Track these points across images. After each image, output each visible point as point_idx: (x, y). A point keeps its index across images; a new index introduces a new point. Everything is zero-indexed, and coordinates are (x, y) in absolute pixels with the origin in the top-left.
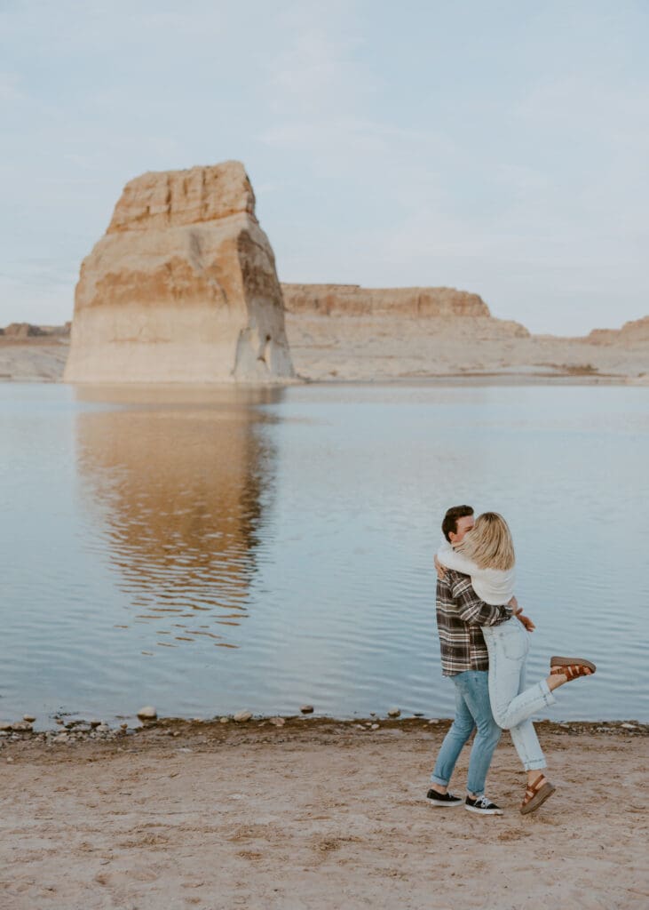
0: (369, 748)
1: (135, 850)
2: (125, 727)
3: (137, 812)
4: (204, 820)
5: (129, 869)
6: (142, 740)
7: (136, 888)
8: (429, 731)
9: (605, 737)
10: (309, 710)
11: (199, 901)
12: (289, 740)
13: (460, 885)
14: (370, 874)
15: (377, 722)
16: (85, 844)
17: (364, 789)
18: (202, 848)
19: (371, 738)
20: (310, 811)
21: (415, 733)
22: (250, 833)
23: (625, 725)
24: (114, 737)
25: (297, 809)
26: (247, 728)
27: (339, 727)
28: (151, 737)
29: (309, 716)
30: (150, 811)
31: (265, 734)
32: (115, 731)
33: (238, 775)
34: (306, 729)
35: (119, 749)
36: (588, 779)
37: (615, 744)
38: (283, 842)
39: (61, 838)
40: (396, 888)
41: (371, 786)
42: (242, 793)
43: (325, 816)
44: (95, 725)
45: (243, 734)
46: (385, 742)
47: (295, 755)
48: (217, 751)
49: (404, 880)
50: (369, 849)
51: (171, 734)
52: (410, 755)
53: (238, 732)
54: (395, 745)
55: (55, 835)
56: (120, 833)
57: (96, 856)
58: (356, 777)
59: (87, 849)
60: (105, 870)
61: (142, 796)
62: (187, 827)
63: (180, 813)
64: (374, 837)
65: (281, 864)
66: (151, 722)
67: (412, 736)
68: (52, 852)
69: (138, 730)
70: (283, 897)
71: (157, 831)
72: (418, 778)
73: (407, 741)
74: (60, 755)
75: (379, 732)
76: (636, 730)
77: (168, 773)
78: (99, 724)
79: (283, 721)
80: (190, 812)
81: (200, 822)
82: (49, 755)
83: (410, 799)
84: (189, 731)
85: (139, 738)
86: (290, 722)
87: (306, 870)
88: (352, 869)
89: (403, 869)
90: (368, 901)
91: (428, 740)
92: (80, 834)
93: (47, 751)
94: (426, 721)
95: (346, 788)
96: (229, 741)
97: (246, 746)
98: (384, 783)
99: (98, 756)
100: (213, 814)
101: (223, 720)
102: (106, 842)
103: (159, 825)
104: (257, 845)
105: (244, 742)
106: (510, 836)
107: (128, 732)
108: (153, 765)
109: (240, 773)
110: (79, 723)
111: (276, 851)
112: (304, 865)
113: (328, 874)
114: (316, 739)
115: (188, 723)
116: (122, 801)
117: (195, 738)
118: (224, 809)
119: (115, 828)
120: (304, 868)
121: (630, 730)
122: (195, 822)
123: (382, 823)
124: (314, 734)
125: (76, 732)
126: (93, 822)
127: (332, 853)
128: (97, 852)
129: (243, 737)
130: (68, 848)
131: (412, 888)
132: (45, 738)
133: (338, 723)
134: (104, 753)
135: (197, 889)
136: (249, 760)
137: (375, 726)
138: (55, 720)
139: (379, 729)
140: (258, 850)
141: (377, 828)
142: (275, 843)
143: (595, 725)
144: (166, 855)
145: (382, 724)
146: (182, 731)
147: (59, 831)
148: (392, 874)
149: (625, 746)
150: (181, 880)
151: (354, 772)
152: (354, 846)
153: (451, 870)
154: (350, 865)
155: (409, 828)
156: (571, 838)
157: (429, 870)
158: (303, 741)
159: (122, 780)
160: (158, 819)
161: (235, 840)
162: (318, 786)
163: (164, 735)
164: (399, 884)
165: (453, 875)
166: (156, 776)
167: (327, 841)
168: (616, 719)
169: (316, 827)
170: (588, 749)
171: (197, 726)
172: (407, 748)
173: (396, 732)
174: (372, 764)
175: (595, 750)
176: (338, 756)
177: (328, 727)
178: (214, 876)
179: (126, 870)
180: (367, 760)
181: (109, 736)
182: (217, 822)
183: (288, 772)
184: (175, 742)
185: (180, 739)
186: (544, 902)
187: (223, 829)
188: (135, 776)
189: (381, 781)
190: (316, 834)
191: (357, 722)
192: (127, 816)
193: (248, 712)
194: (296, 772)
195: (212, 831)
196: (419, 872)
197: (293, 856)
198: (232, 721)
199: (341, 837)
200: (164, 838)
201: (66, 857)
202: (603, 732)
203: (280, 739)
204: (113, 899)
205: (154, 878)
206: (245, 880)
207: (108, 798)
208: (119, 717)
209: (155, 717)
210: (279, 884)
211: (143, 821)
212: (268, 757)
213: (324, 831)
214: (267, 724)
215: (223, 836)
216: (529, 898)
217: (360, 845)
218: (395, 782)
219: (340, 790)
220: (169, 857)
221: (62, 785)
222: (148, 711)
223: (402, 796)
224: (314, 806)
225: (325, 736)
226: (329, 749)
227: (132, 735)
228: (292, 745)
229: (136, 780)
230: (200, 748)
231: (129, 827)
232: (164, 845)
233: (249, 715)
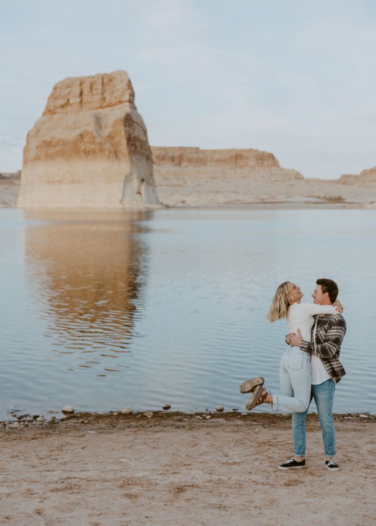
0: (205, 430)
1: (60, 493)
2: (54, 418)
3: (61, 470)
4: (103, 475)
5: (55, 505)
6: (65, 426)
7: (60, 516)
8: (242, 420)
9: (349, 423)
10: (165, 408)
11: (99, 524)
12: (155, 426)
13: (260, 514)
14: (205, 507)
15: (210, 414)
16: (28, 490)
17: (201, 455)
18: (101, 491)
19: (206, 424)
20: (168, 468)
21: (233, 421)
22: (131, 482)
23: (361, 416)
24: (48, 424)
25: (160, 468)
26: (129, 418)
27: (186, 418)
28: (71, 424)
29: (168, 411)
30: (69, 470)
31: (141, 422)
32: (48, 421)
33: (124, 447)
34: (166, 419)
35: (51, 432)
36: (339, 448)
37: (356, 427)
38: (152, 488)
39: (13, 486)
40: (221, 516)
41: (206, 453)
42: (126, 458)
43: (176, 471)
44: (35, 417)
45: (127, 422)
46: (215, 426)
47: (159, 434)
48: (111, 433)
49: (226, 511)
50: (204, 492)
51: (83, 422)
52: (229, 434)
53: (124, 421)
54: (221, 428)
55: (10, 484)
56: (51, 483)
57: (36, 498)
58: (197, 447)
59: (30, 493)
60: (41, 506)
61: (64, 460)
62: (92, 479)
63: (88, 470)
64: (207, 484)
65: (150, 501)
66: (70, 415)
67: (231, 423)
68: (8, 495)
69: (62, 420)
70: (151, 521)
71: (74, 481)
72: (235, 449)
73: (228, 426)
74: (14, 436)
75: (211, 420)
76: (368, 418)
77: (81, 446)
78: (38, 416)
79: (152, 414)
80: (93, 470)
81: (100, 476)
82: (7, 436)
83: (230, 461)
84: (94, 420)
85: (63, 425)
86: (156, 414)
87: (165, 505)
88: (193, 504)
89: (225, 504)
90: (203, 523)
91: (241, 425)
92: (25, 484)
93: (6, 433)
94: (240, 414)
95: (190, 455)
96: (118, 426)
97: (129, 429)
98: (213, 452)
99: (38, 436)
100: (108, 471)
101: (115, 414)
102: (41, 488)
103: (75, 478)
104: (135, 490)
105: (128, 427)
106: (291, 483)
107: (56, 421)
108: (71, 441)
109: (124, 446)
110: (26, 416)
111: (147, 493)
112: (164, 502)
113: (179, 507)
114: (172, 425)
115: (93, 416)
116: (52, 464)
117: (97, 425)
118: (115, 468)
119: (48, 480)
120: (164, 503)
121: (365, 419)
122: (97, 476)
123: (213, 476)
124: (171, 422)
125: (24, 421)
126: (34, 476)
127: (181, 494)
128: (36, 495)
129: (127, 424)
130: (18, 492)
131: (231, 516)
132: (5, 425)
133: (185, 415)
134: (41, 434)
135: (99, 516)
136: (130, 438)
137: (208, 417)
138: (11, 414)
139: (211, 418)
140: (136, 493)
141: (209, 479)
142: (146, 489)
143: (343, 416)
144: (79, 496)
145: (213, 416)
146: (89, 421)
147: (13, 482)
148: (218, 506)
149: (362, 428)
150: (89, 512)
151: (195, 445)
152: (195, 490)
153: (255, 504)
154: (193, 501)
155: (229, 479)
156: (328, 484)
157: (241, 504)
158: (164, 426)
159: (52, 451)
160: (74, 474)
161: (121, 487)
162: (173, 454)
163: (78, 423)
164: (223, 513)
165: (256, 507)
166: (73, 448)
167: (178, 487)
168: (356, 412)
169: (172, 478)
170: (339, 430)
171: (99, 417)
172: (228, 430)
173: (221, 420)
174: (206, 440)
175: (343, 431)
176: (185, 435)
177: (179, 417)
178: (109, 509)
179: (53, 505)
180: (203, 438)
181: (44, 424)
182: (111, 476)
183: (155, 445)
184: (85, 427)
185: (88, 425)
186: (312, 524)
187: (115, 480)
188: (60, 448)
189: (212, 450)
190: (172, 483)
191: (197, 414)
192: (56, 473)
193: (130, 409)
194: (159, 445)
195: (107, 481)
196: (235, 506)
197: (157, 496)
198: (120, 414)
199: (187, 484)
200: (77, 486)
201: (17, 498)
202: (348, 419)
203: (150, 425)
204: (45, 523)
205: (71, 510)
206: (126, 512)
207: (44, 461)
208: (51, 412)
209: (72, 412)
210: (148, 514)
211: (65, 475)
212: (143, 436)
213: (176, 480)
214: (142, 416)
215: (114, 485)
216: (303, 521)
217: (198, 490)
218: (220, 451)
219: (187, 456)
220: (81, 497)
221: (15, 454)
222: (68, 408)
223: (225, 460)
224: (171, 466)
225: (178, 423)
226: (180, 431)
227: (59, 423)
228: (158, 428)
229: (61, 450)
230: (101, 431)
231: (56, 479)
232: (78, 490)
233: (130, 411)
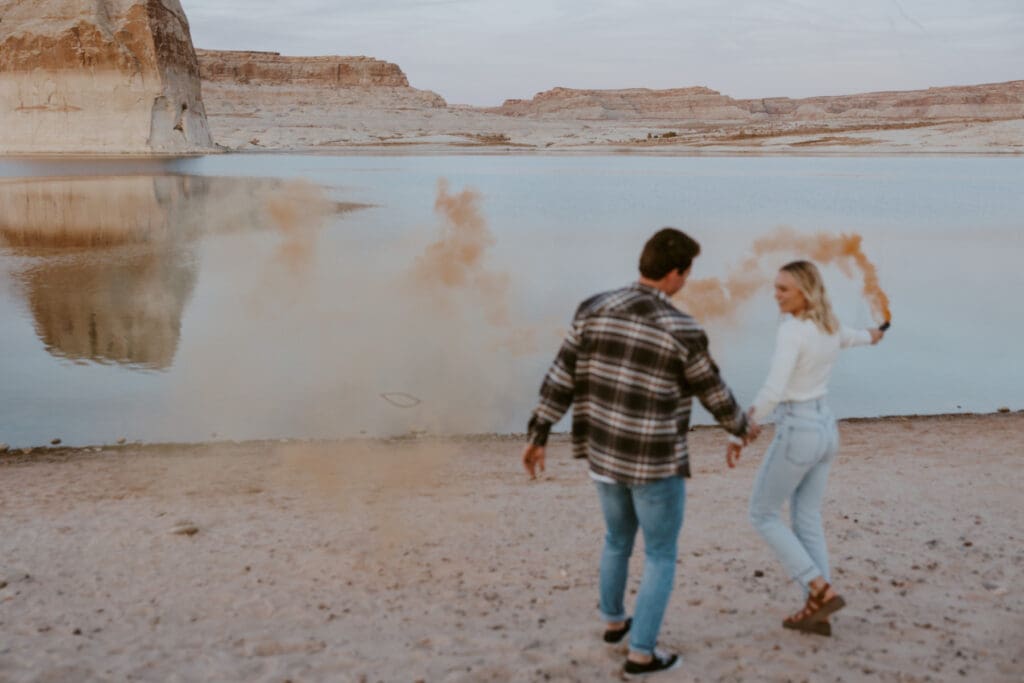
8: (137, 451)
10: (57, 442)
12: (26, 461)
21: (125, 453)
27: (71, 452)
29: (58, 446)
31: (10, 459)
34: (43, 454)
75: (99, 453)
79: (31, 450)
86: (37, 450)
94: (140, 445)
114: (47, 459)
124: (50, 456)
139: (102, 451)
145: (106, 448)
151: (49, 475)
158: (36, 461)
177: (63, 452)
180: (67, 469)
191: (87, 448)
203: (19, 461)
214: (19, 453)
225: (55, 458)
228: (26, 464)
233: (5, 447)
